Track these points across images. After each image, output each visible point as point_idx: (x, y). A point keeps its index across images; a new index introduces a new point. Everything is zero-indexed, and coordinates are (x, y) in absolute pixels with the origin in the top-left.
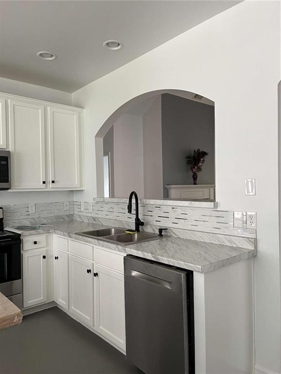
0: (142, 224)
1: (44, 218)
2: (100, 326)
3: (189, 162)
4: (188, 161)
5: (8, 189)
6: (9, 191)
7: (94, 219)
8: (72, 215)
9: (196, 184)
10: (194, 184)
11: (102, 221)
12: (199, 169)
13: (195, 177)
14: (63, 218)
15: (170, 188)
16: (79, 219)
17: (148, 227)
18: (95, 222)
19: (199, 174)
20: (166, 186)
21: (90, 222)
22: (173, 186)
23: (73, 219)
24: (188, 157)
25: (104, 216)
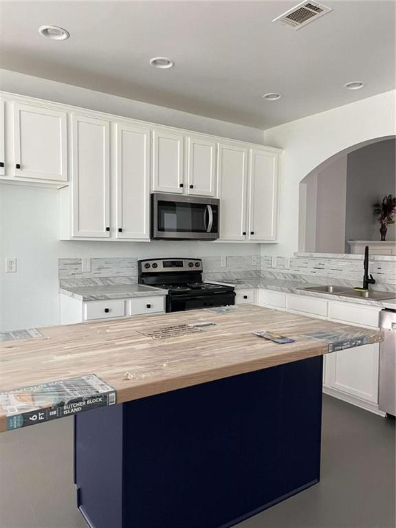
0: (373, 281)
1: (235, 273)
2: (335, 381)
3: (376, 212)
4: (375, 210)
5: (214, 239)
6: (214, 242)
7: (294, 276)
8: (259, 272)
9: (384, 240)
10: (382, 240)
11: (306, 279)
12: (390, 221)
13: (383, 231)
14: (251, 274)
15: (354, 244)
16: (269, 276)
17: (379, 285)
18: (295, 280)
19: (389, 227)
20: (349, 242)
21: (288, 279)
22: (359, 242)
23: (260, 277)
24: (377, 205)
25: (309, 273)
